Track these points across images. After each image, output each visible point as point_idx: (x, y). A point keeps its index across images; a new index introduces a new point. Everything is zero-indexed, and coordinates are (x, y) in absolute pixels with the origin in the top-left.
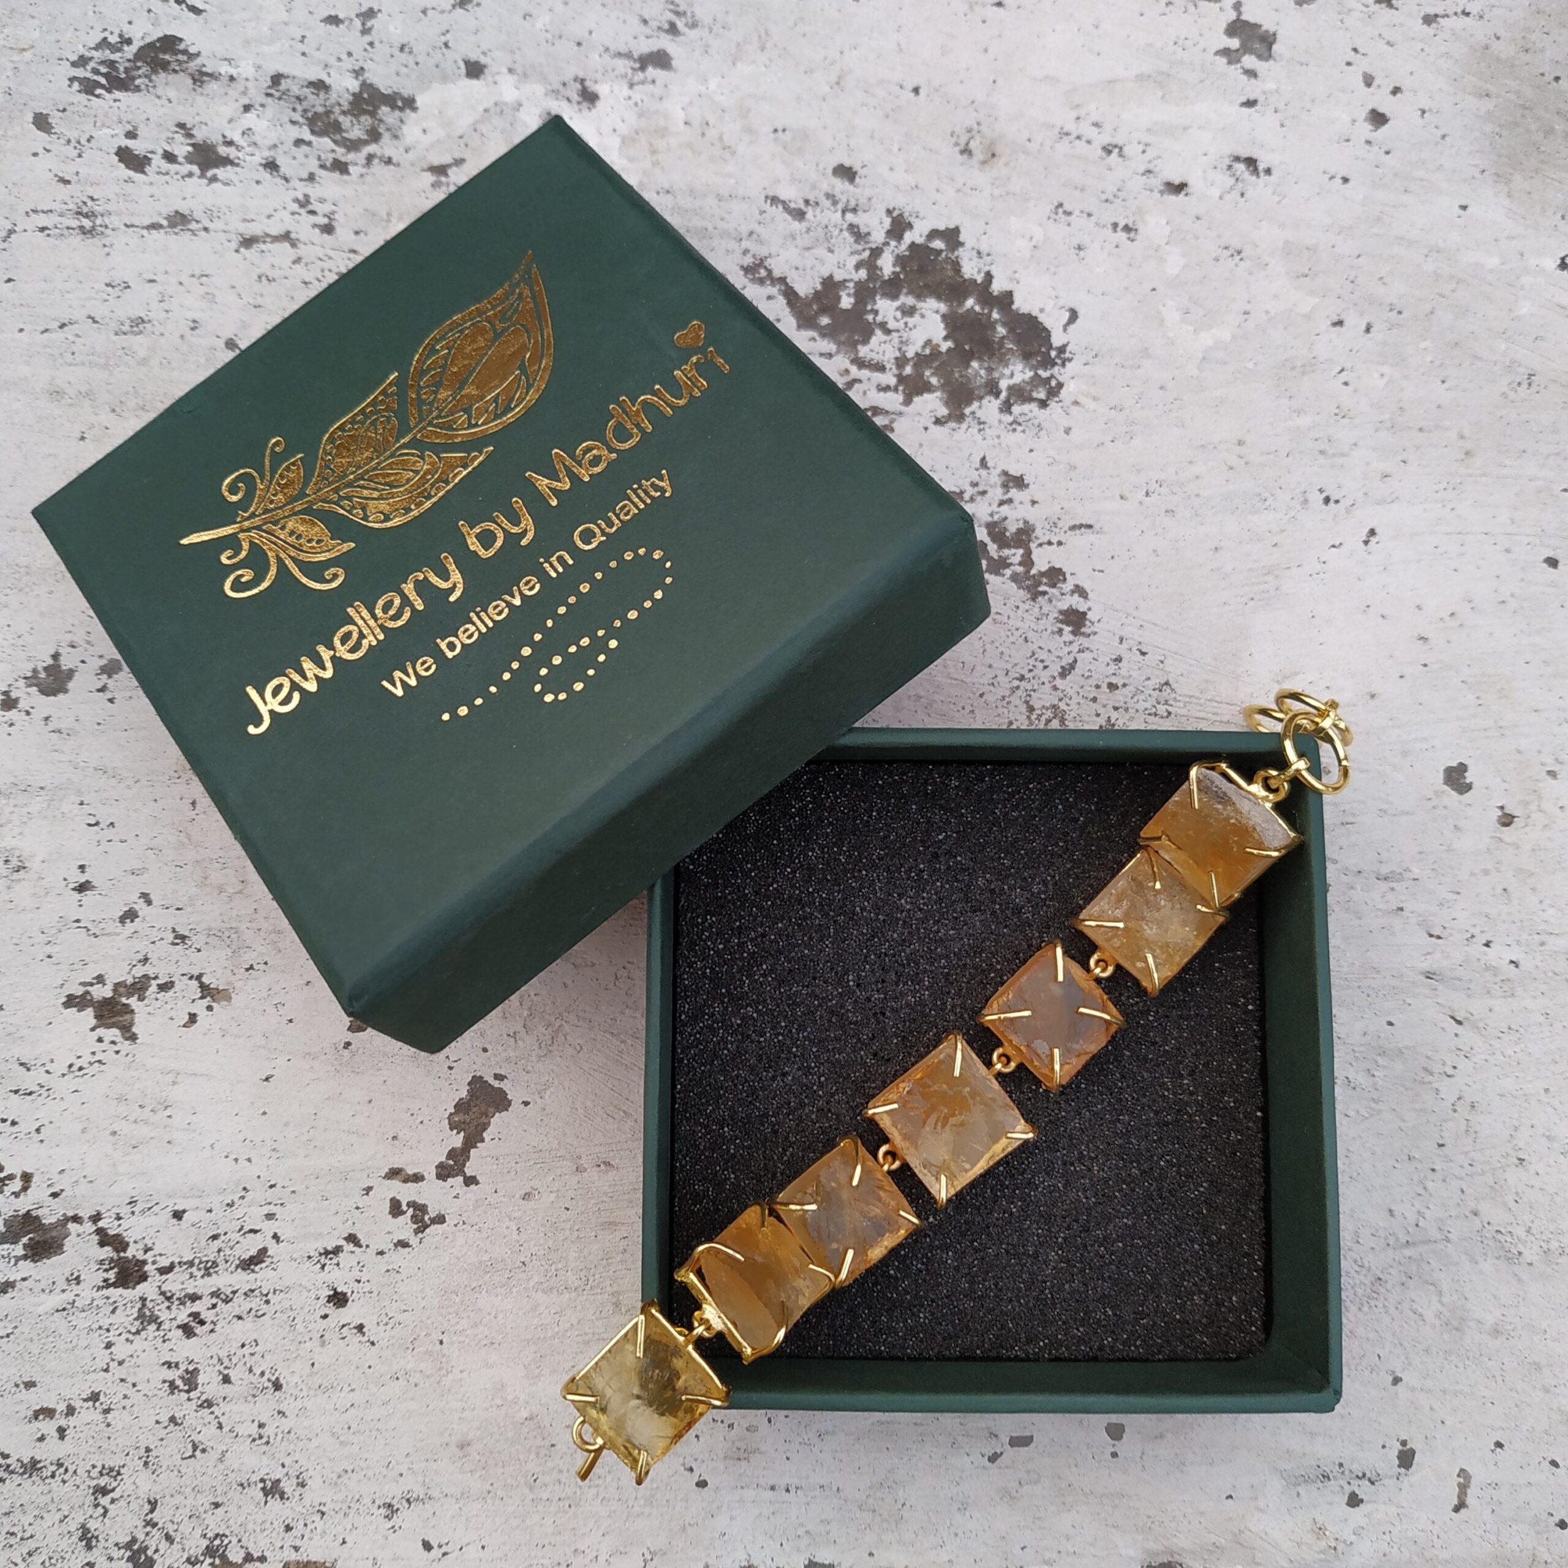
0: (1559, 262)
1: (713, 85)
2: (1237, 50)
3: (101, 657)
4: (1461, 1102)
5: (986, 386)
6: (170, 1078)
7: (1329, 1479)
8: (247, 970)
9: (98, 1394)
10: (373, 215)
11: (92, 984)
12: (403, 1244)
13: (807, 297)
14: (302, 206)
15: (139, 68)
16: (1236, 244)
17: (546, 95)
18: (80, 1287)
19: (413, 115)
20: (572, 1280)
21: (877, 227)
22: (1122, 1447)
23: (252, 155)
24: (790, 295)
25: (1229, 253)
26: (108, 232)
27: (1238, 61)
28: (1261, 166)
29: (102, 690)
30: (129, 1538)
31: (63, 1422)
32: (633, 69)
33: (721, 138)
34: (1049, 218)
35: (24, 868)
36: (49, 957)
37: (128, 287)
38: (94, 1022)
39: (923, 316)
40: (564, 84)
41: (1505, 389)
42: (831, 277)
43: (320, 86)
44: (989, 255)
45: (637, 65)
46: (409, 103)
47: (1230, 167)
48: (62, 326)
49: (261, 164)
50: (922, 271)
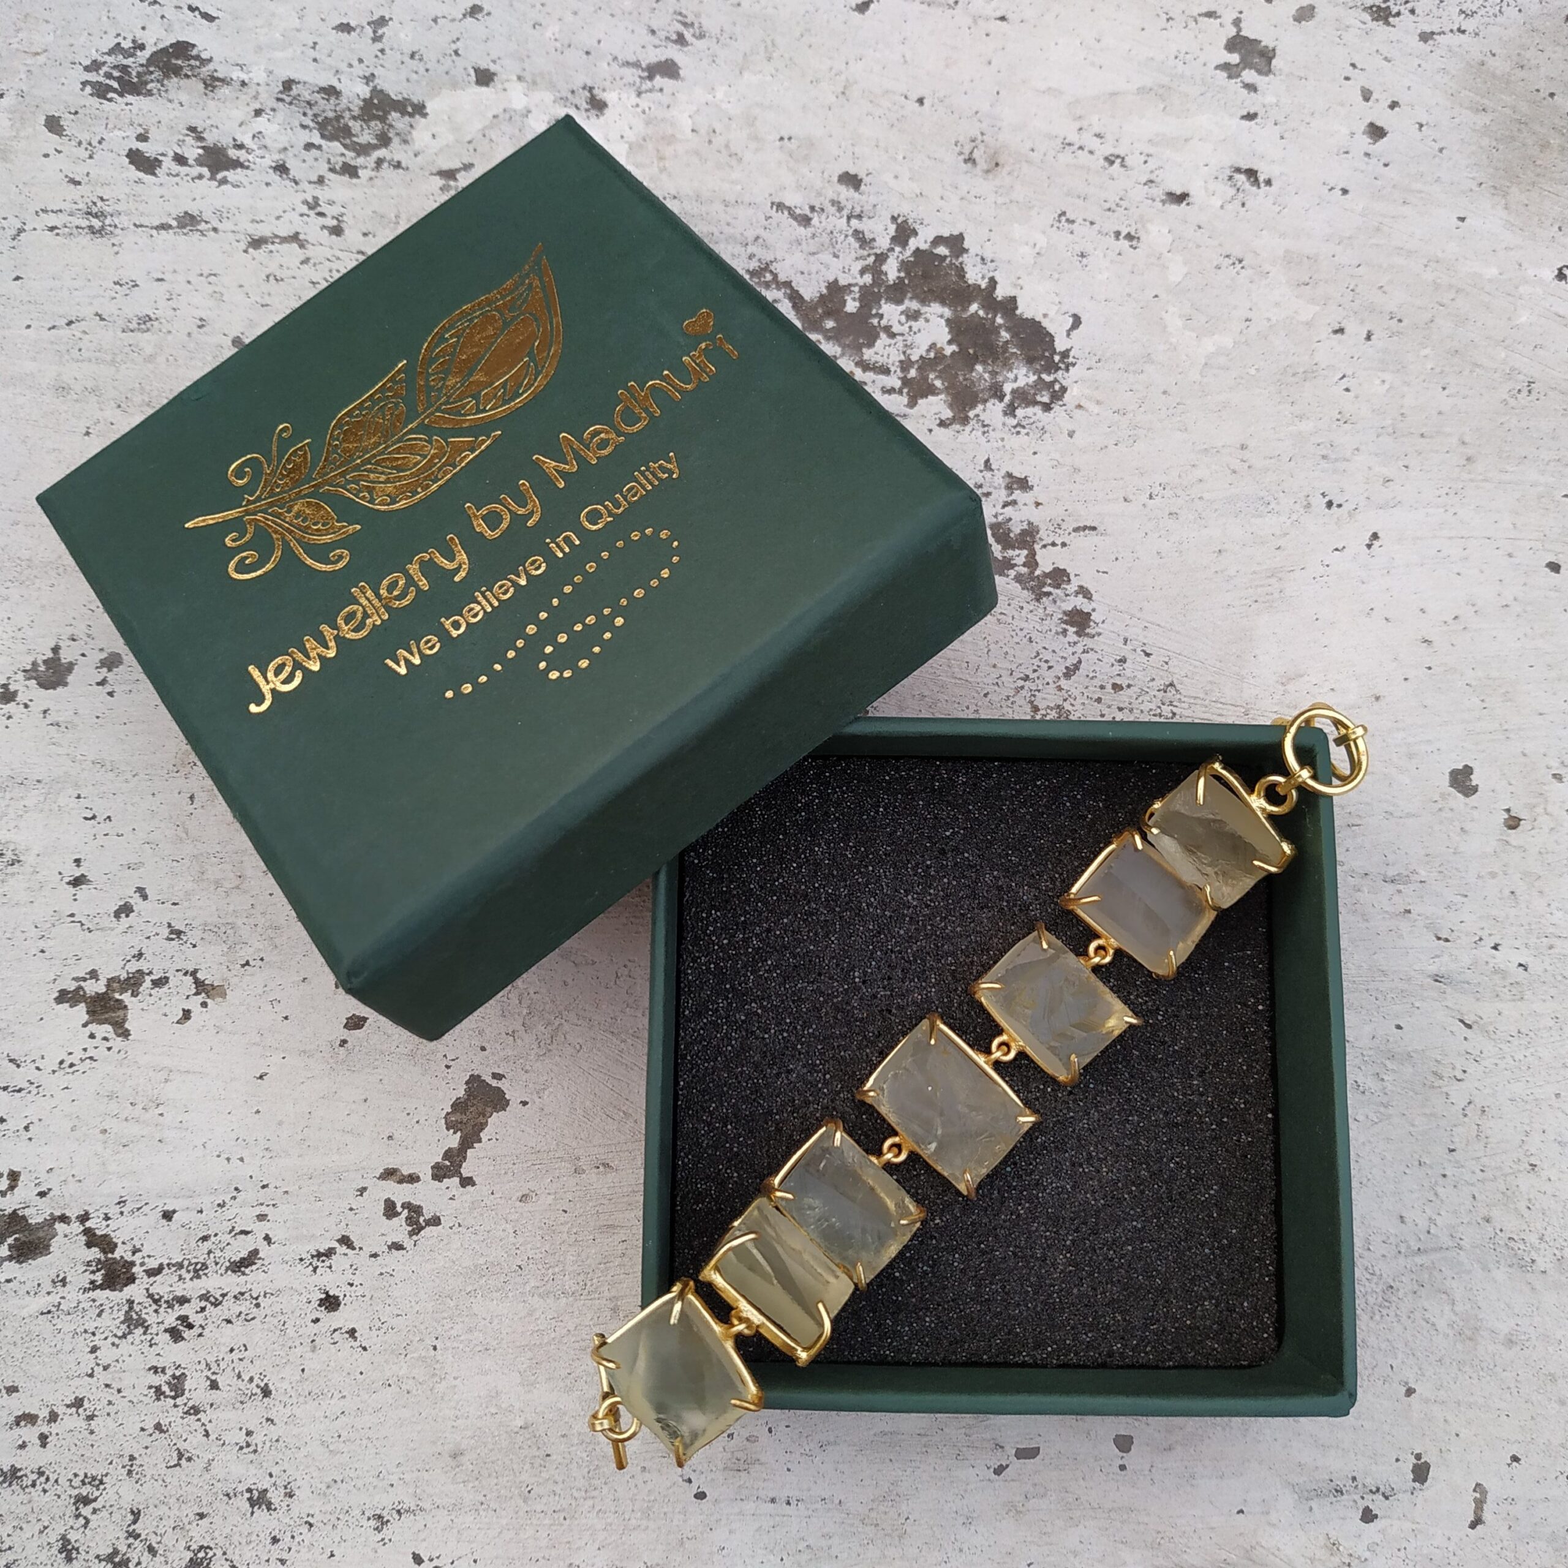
0: (1556, 272)
1: (720, 95)
2: (1237, 65)
3: (102, 650)
4: (1472, 1106)
5: (990, 389)
6: (163, 1075)
7: (1342, 1493)
8: (243, 966)
9: (82, 1400)
10: (382, 217)
11: (85, 980)
12: (397, 1247)
13: (812, 301)
14: (311, 208)
15: (152, 73)
16: (1237, 252)
17: (554, 102)
18: (66, 1289)
19: (423, 120)
20: (569, 1284)
21: (882, 233)
22: (1130, 1459)
23: (263, 157)
24: (796, 298)
25: (1231, 262)
26: (118, 231)
27: (1239, 76)
28: (1262, 178)
29: (102, 683)
30: (110, 1550)
31: (45, 1429)
32: (640, 77)
33: (727, 146)
34: (1052, 226)
35: (19, 861)
36: (43, 951)
37: (137, 285)
38: (86, 1017)
39: (927, 320)
40: (573, 92)
41: (1506, 396)
42: (836, 281)
43: (331, 92)
44: (992, 261)
45: (646, 74)
46: (420, 110)
47: (1231, 178)
48: (70, 323)
49: (271, 167)
50: (925, 276)
